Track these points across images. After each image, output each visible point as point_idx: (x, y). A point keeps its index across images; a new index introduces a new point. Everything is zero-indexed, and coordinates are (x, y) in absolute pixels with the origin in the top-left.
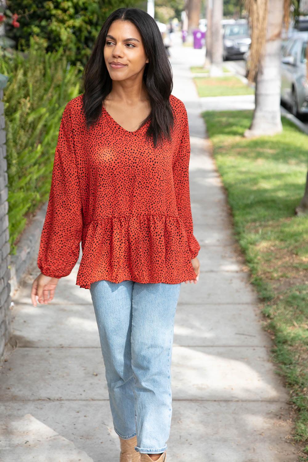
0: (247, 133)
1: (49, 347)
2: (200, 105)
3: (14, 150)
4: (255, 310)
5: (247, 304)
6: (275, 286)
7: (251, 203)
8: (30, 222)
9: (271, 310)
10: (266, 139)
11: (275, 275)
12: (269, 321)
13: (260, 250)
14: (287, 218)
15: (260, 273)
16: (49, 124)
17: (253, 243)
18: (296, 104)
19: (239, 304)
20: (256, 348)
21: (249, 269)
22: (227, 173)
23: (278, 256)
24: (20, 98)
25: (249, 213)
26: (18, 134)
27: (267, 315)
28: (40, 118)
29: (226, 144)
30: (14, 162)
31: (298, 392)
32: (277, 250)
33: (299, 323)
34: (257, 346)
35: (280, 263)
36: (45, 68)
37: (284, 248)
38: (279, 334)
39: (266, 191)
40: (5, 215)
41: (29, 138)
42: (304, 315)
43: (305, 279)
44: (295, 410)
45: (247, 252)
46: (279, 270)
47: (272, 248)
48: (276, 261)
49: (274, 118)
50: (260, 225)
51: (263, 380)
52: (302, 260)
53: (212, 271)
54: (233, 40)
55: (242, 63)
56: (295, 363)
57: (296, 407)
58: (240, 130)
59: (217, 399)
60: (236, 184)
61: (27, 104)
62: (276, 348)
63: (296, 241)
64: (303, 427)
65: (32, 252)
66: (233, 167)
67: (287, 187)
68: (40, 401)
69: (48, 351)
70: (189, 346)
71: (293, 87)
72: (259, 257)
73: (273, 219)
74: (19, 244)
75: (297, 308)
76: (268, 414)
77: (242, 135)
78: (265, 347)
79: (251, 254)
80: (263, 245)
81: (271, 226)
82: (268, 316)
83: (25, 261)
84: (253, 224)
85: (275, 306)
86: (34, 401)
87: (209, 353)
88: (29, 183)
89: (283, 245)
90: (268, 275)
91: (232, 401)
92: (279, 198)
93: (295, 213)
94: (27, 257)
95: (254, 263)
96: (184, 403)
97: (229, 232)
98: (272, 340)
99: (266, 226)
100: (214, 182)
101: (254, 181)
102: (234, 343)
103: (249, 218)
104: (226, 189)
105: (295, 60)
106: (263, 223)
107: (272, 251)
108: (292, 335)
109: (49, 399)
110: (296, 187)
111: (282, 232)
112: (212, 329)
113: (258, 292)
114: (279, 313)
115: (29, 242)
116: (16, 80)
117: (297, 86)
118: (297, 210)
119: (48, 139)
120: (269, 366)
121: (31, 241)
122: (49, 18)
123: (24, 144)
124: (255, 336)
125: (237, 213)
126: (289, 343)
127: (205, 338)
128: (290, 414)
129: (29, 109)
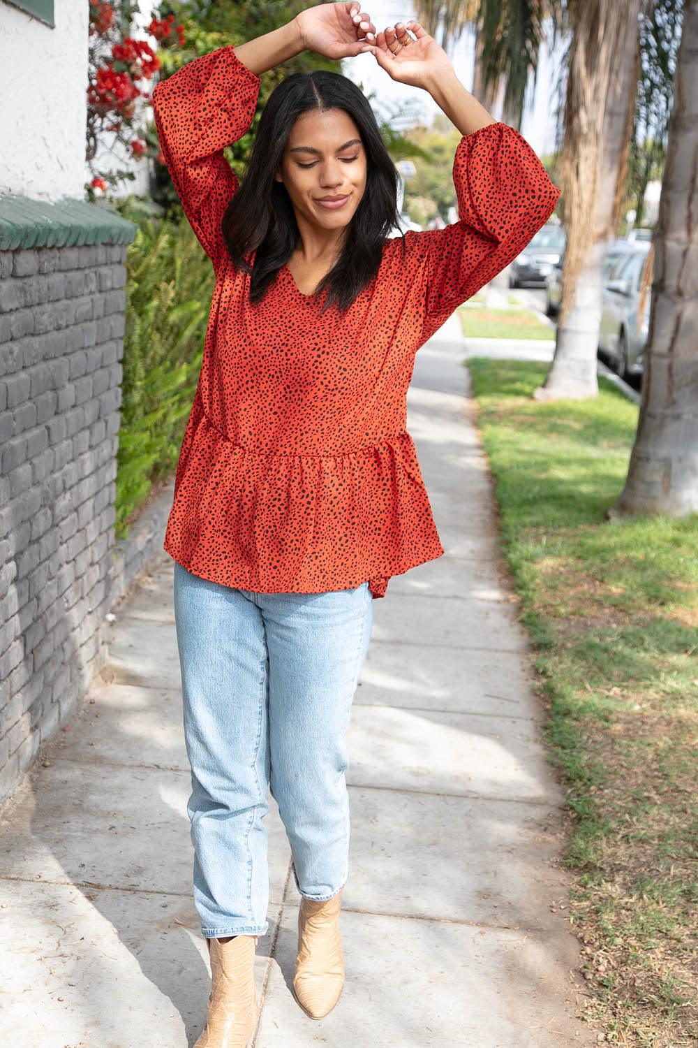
0: (539, 393)
1: (166, 689)
2: (465, 349)
3: (140, 365)
4: (522, 663)
5: (511, 652)
6: (560, 627)
7: (534, 498)
8: (157, 493)
9: (549, 664)
10: (570, 405)
11: (562, 610)
12: (544, 680)
13: (540, 571)
14: (591, 524)
15: (536, 605)
17: (531, 559)
18: (625, 357)
19: (496, 651)
20: (517, 720)
21: (519, 598)
22: (498, 450)
23: (570, 582)
24: (159, 281)
25: (530, 514)
26: (150, 338)
27: (541, 670)
28: (189, 320)
29: (502, 408)
30: (139, 383)
31: (580, 792)
32: (570, 572)
33: (595, 685)
34: (519, 718)
35: (572, 593)
37: (582, 570)
38: (559, 701)
39: (561, 482)
40: (110, 459)
41: (168, 351)
42: (605, 674)
43: (612, 620)
44: (572, 820)
45: (518, 572)
46: (571, 603)
47: (562, 569)
48: (566, 590)
49: (585, 371)
50: (546, 533)
51: (523, 769)
52: (610, 590)
53: (456, 597)
54: (529, 256)
55: (541, 293)
56: (581, 747)
57: (575, 815)
58: (527, 389)
59: (441, 792)
60: (512, 467)
61: (170, 291)
62: (551, 722)
63: (604, 561)
64: (582, 844)
65: (155, 541)
66: (509, 442)
67: (596, 479)
68: (141, 769)
69: (164, 695)
70: (403, 708)
71: (622, 331)
72: (538, 581)
73: (568, 525)
74: (135, 525)
75: (593, 664)
76: (525, 821)
77: (530, 396)
78: (532, 719)
79: (524, 575)
80: (548, 563)
81: (564, 535)
82: (544, 673)
83: (141, 553)
84: (534, 530)
85: (557, 658)
86: (131, 767)
87: (438, 722)
88: (160, 424)
89: (580, 565)
90: (550, 609)
91: (466, 797)
92: (580, 494)
93: (607, 518)
94: (146, 547)
95: (528, 589)
96: (383, 793)
97: (492, 540)
98: (547, 710)
99: (553, 535)
100: (477, 463)
101: (544, 466)
102: (480, 709)
103: (527, 519)
104: (494, 476)
105: (629, 287)
106: (551, 530)
107: (561, 573)
108: (581, 703)
109: (158, 767)
110: (611, 479)
111: (581, 545)
112: (446, 685)
113: (531, 635)
114: (562, 669)
115: (151, 523)
116: (156, 250)
117: (628, 328)
118: (610, 513)
120: (537, 749)
121: (155, 522)
123: (158, 358)
124: (517, 702)
125: (508, 511)
126: (575, 715)
127: (433, 698)
128: (563, 825)
129: (173, 300)
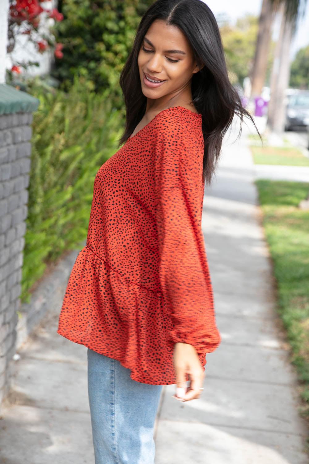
0: (303, 203)
1: (52, 409)
2: (254, 173)
3: (40, 188)
4: (292, 393)
5: (285, 385)
7: (300, 277)
8: (50, 271)
12: (308, 407)
13: (305, 328)
15: (302, 352)
16: (84, 166)
17: (299, 319)
19: (275, 384)
21: (290, 347)
22: (276, 243)
24: (54, 133)
25: (297, 287)
26: (47, 170)
27: (306, 399)
28: (73, 158)
29: (278, 214)
30: (39, 200)
34: (291, 434)
36: (87, 109)
40: (19, 253)
41: (59, 178)
45: (289, 328)
50: (308, 301)
53: (247, 345)
54: (298, 110)
55: (304, 135)
58: (295, 200)
60: (285, 255)
61: (61, 139)
65: (47, 304)
66: (284, 237)
70: (212, 424)
72: (303, 335)
74: (35, 293)
77: (297, 206)
78: (300, 435)
79: (294, 331)
82: (308, 401)
83: (38, 313)
84: (300, 299)
87: (235, 435)
88: (53, 226)
94: (42, 308)
95: (296, 341)
97: (271, 305)
100: (261, 251)
102: (265, 426)
103: (296, 291)
104: (273, 260)
112: (241, 408)
113: (299, 373)
115: (46, 292)
116: (52, 113)
119: (81, 183)
120: (303, 457)
121: (48, 291)
122: (98, 59)
123: (52, 183)
124: (290, 422)
125: (282, 285)
127: (233, 417)
129: (63, 145)
